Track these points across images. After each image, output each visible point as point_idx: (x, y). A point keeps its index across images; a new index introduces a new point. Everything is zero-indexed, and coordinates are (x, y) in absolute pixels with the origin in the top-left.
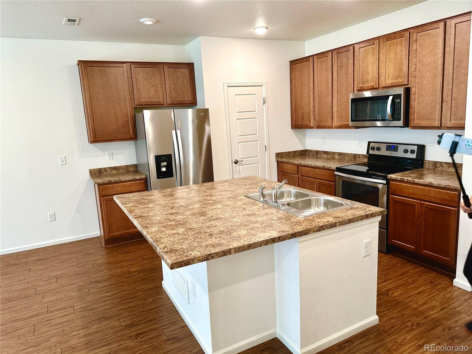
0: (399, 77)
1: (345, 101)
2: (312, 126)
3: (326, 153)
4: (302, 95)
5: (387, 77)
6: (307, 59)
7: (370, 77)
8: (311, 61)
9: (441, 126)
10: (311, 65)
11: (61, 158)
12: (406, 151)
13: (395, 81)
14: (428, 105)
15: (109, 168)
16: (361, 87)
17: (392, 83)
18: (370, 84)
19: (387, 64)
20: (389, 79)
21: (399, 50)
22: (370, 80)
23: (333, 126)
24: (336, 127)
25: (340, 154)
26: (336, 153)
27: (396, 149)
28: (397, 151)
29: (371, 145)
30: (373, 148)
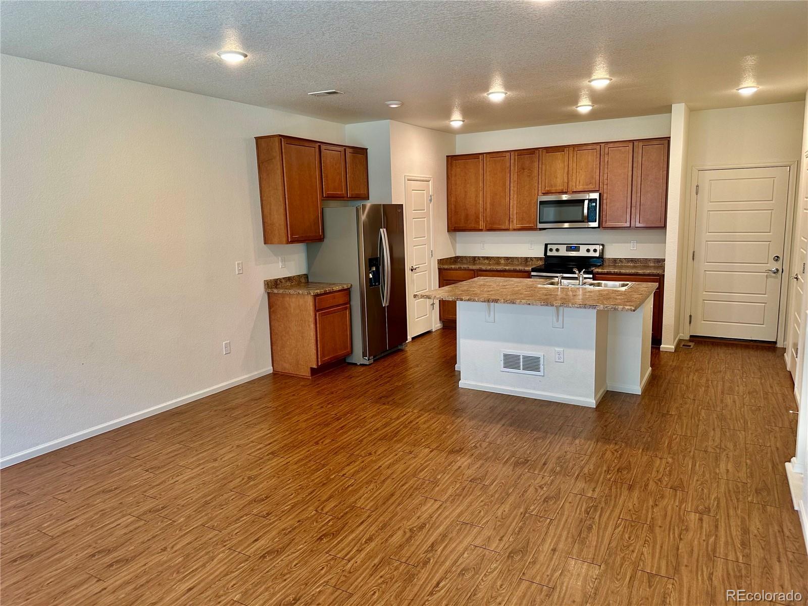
0: (590, 183)
1: (528, 203)
2: (480, 228)
3: (487, 258)
4: (466, 195)
5: (578, 183)
6: (476, 156)
7: (559, 181)
8: (480, 159)
9: (630, 227)
10: (481, 163)
11: (238, 264)
12: (588, 250)
13: (587, 187)
14: (619, 209)
15: (284, 278)
16: (548, 191)
17: (584, 189)
18: (559, 188)
19: (578, 170)
20: (580, 184)
21: (590, 160)
22: (558, 185)
23: (511, 228)
24: (514, 229)
25: (507, 259)
26: (501, 258)
27: (577, 249)
28: (579, 251)
29: (549, 247)
30: (551, 250)
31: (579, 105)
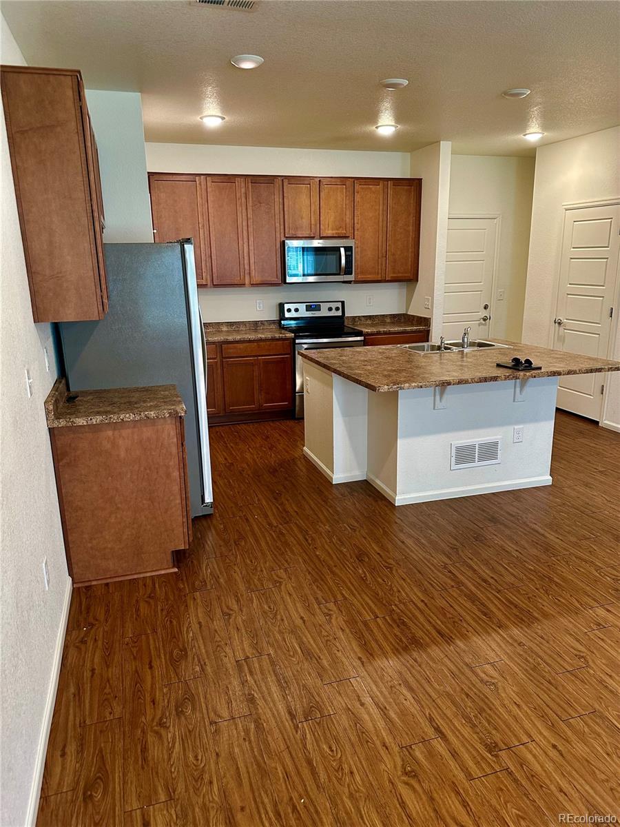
0: (342, 227)
1: (268, 249)
4: (177, 234)
5: (327, 226)
6: (190, 177)
7: (305, 223)
8: (197, 182)
9: (382, 279)
10: (198, 189)
12: (330, 309)
13: (338, 232)
16: (293, 234)
23: (247, 282)
25: (230, 324)
26: (222, 323)
27: (318, 308)
28: (320, 310)
29: (287, 307)
30: (289, 310)
31: (379, 125)
